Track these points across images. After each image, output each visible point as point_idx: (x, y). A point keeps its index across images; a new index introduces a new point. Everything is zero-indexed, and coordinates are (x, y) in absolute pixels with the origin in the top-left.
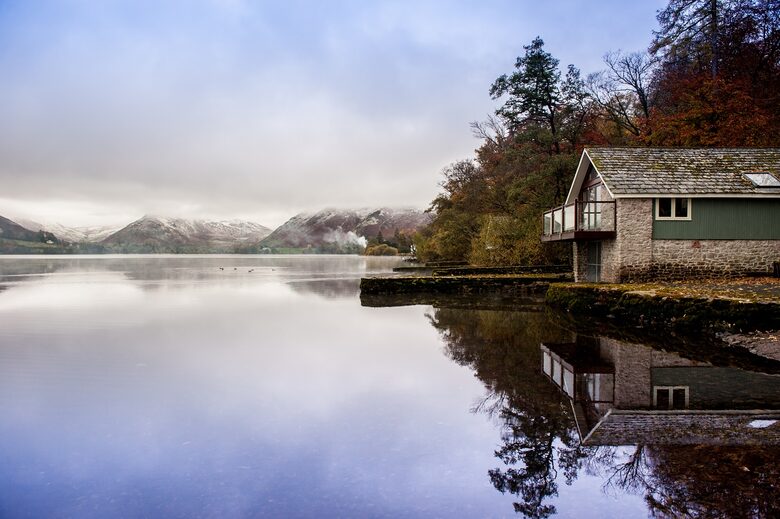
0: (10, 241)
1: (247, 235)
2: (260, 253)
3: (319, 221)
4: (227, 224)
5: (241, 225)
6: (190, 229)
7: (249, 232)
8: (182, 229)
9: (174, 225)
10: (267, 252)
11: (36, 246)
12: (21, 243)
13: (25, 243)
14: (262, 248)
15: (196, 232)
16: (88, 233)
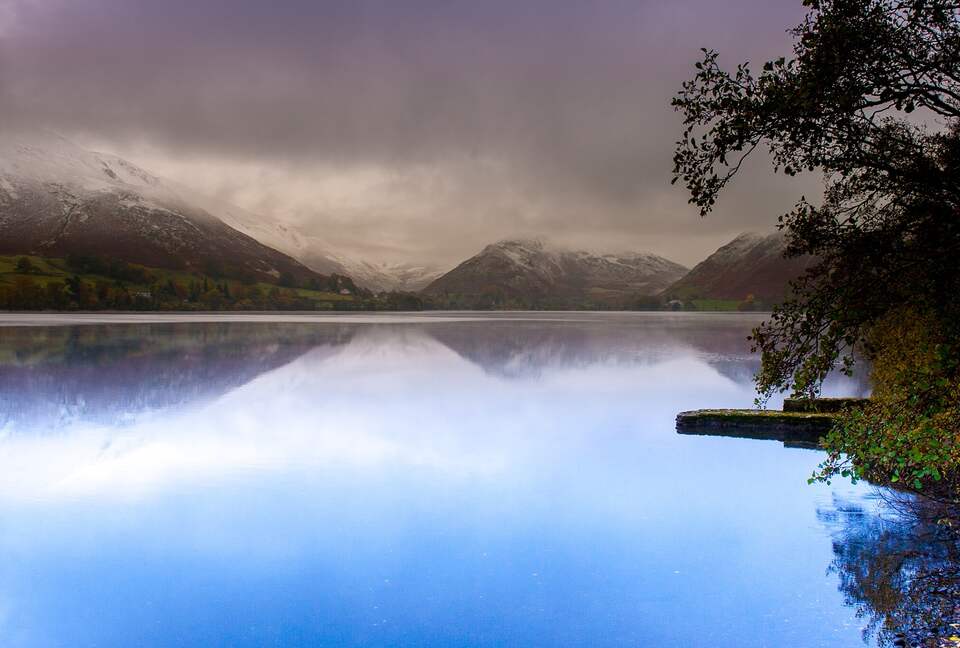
0: (289, 291)
1: (646, 279)
2: (665, 309)
3: (768, 252)
4: (613, 260)
5: (637, 261)
6: (555, 269)
7: (649, 272)
8: (543, 269)
9: (530, 264)
10: (676, 308)
11: (325, 297)
12: (302, 293)
13: (310, 294)
14: (669, 300)
15: (563, 274)
16: (405, 277)
